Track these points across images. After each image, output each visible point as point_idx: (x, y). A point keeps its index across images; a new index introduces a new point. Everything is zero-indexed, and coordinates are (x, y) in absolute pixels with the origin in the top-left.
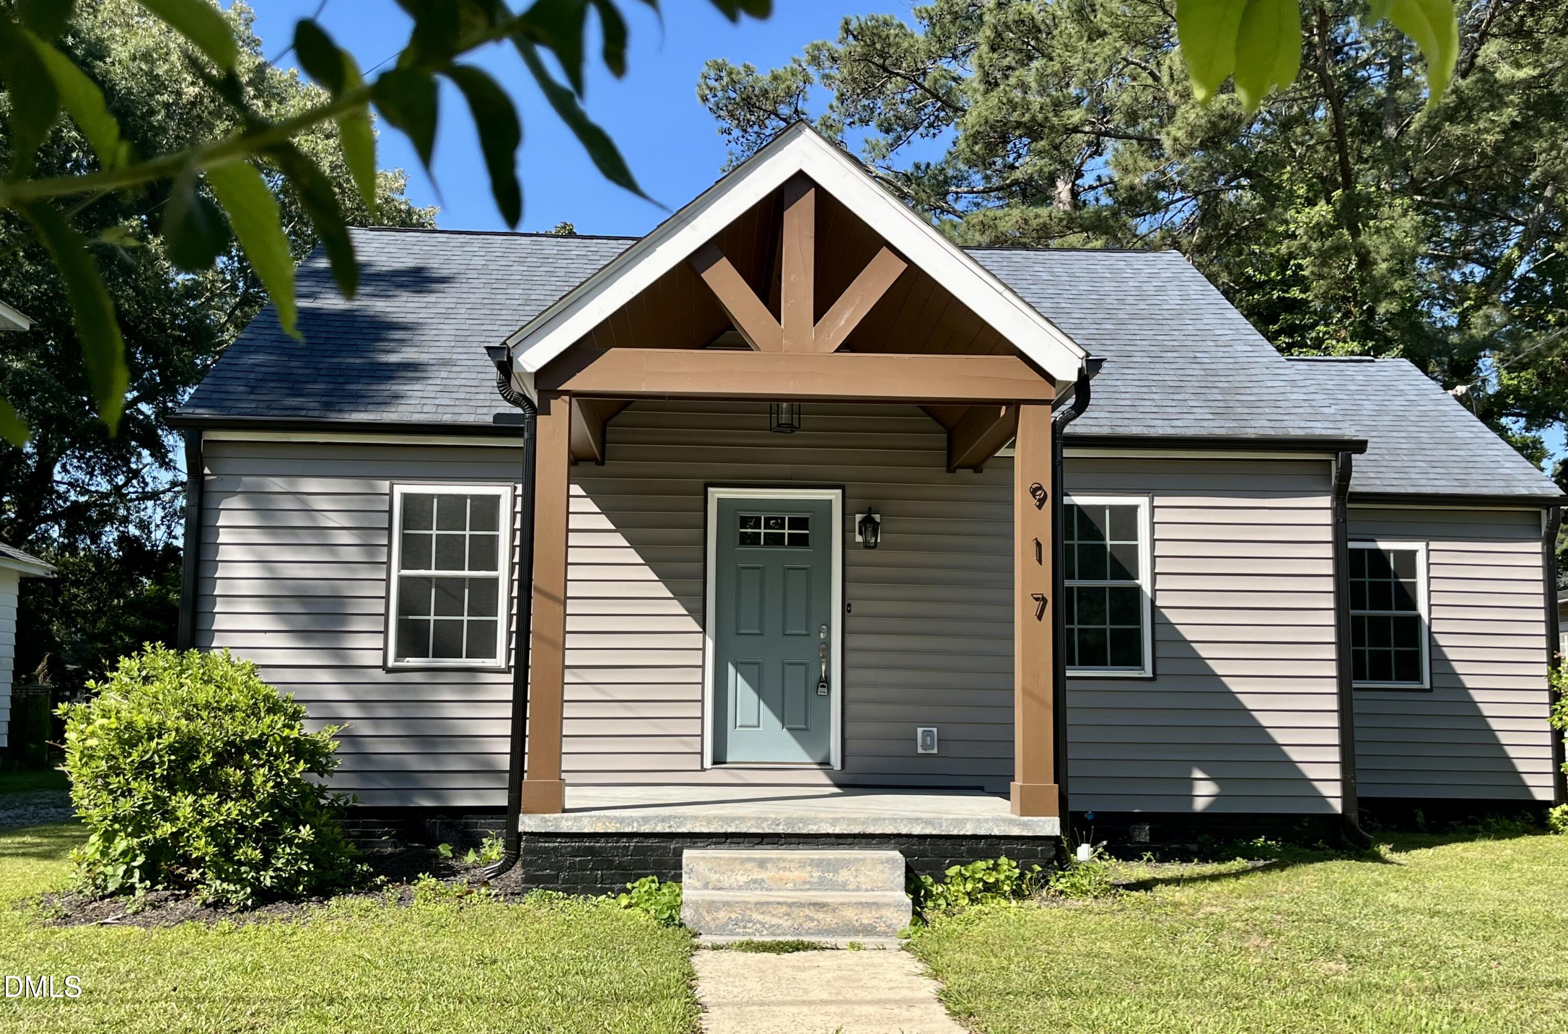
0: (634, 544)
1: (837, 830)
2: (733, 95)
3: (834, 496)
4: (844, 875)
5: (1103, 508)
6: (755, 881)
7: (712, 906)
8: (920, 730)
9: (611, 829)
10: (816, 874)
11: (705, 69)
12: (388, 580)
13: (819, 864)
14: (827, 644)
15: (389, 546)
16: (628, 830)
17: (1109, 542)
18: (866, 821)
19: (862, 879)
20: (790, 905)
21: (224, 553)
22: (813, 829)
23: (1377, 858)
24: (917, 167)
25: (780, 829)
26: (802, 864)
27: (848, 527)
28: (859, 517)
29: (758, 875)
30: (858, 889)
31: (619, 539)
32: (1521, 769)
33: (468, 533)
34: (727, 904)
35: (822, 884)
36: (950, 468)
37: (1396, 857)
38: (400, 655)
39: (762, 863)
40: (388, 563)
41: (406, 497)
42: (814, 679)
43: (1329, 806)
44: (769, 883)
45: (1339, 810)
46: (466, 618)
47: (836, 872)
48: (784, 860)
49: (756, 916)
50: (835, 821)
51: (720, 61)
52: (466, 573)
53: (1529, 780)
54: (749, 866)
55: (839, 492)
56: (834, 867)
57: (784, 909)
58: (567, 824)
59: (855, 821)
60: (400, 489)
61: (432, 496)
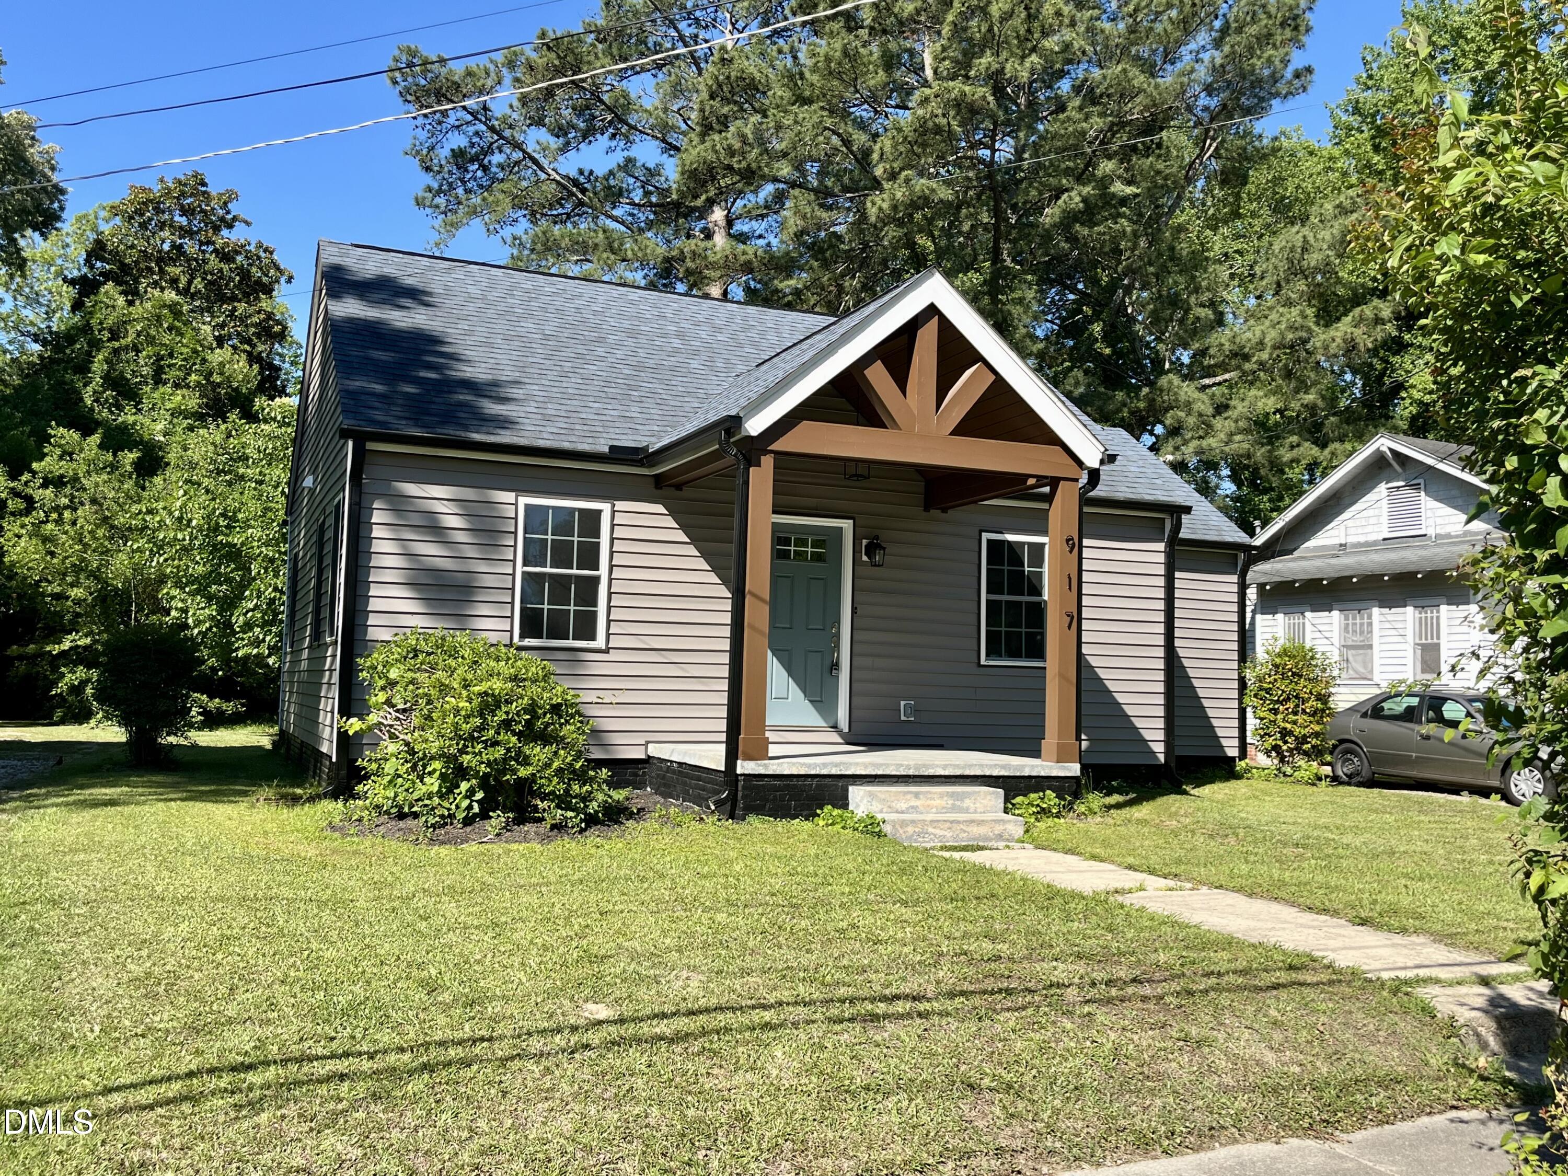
0: (705, 555)
1: (947, 773)
2: (423, 82)
3: (847, 525)
4: (967, 803)
5: (1023, 544)
6: (912, 807)
7: (904, 824)
8: (903, 703)
9: (802, 772)
10: (950, 802)
11: (397, 53)
12: (513, 575)
13: (952, 795)
14: (838, 636)
15: (515, 546)
16: (813, 772)
17: (1027, 569)
18: (964, 768)
19: (978, 805)
20: (952, 822)
21: (377, 546)
22: (931, 772)
23: (1185, 793)
24: (581, 172)
25: (911, 773)
26: (941, 796)
27: (857, 549)
28: (865, 542)
29: (914, 803)
30: (975, 812)
31: (692, 551)
32: (1220, 734)
33: (576, 539)
34: (913, 822)
35: (954, 809)
36: (927, 509)
37: (1195, 792)
38: (522, 636)
39: (917, 795)
40: (514, 561)
41: (527, 507)
42: (827, 663)
43: (1157, 758)
44: (921, 808)
45: (1163, 760)
46: (572, 608)
47: (962, 800)
48: (930, 793)
49: (931, 830)
50: (945, 767)
51: (413, 47)
52: (574, 571)
53: (1224, 742)
54: (908, 797)
55: (851, 521)
56: (961, 797)
57: (948, 824)
58: (774, 768)
59: (957, 766)
60: (523, 501)
61: (548, 507)
